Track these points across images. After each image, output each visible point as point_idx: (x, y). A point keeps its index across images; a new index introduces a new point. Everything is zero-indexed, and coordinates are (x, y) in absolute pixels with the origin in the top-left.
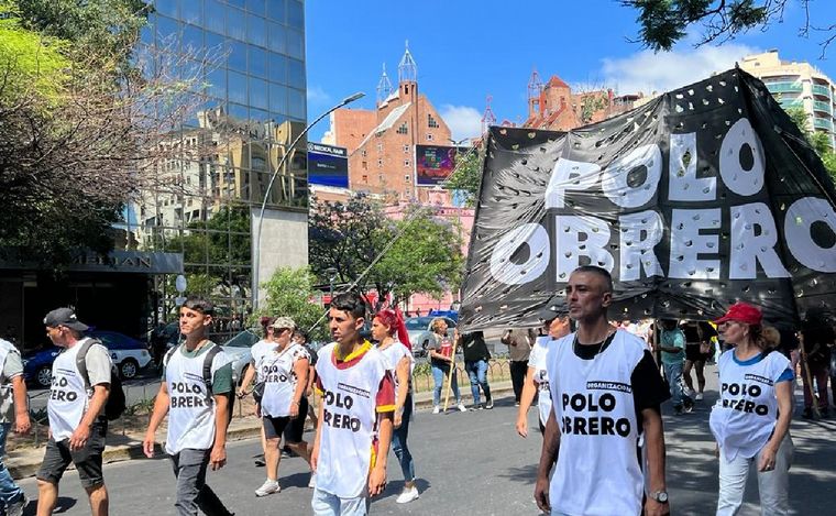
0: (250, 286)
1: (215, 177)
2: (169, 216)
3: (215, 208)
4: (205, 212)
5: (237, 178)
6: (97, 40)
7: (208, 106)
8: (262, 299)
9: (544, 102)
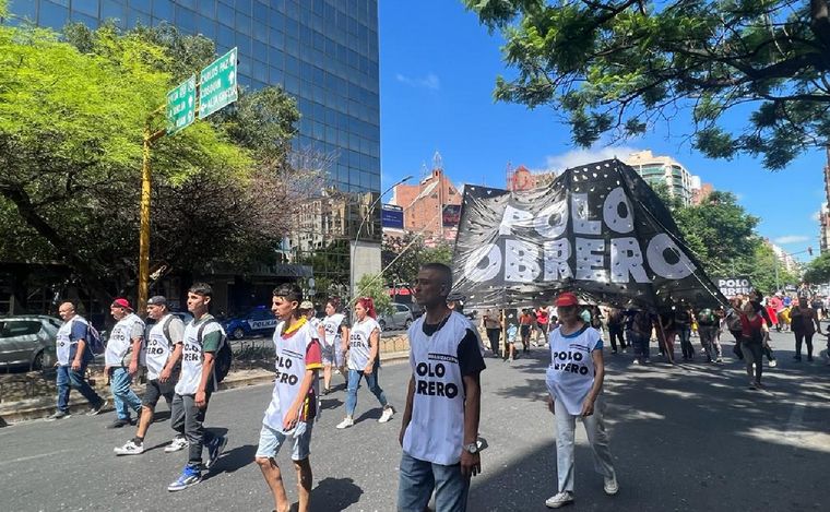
0: (349, 284)
1: (330, 223)
2: (305, 245)
3: (330, 241)
4: (324, 243)
5: (342, 224)
6: (268, 150)
7: (327, 185)
8: (356, 292)
9: (516, 180)
